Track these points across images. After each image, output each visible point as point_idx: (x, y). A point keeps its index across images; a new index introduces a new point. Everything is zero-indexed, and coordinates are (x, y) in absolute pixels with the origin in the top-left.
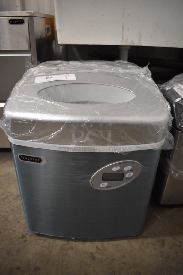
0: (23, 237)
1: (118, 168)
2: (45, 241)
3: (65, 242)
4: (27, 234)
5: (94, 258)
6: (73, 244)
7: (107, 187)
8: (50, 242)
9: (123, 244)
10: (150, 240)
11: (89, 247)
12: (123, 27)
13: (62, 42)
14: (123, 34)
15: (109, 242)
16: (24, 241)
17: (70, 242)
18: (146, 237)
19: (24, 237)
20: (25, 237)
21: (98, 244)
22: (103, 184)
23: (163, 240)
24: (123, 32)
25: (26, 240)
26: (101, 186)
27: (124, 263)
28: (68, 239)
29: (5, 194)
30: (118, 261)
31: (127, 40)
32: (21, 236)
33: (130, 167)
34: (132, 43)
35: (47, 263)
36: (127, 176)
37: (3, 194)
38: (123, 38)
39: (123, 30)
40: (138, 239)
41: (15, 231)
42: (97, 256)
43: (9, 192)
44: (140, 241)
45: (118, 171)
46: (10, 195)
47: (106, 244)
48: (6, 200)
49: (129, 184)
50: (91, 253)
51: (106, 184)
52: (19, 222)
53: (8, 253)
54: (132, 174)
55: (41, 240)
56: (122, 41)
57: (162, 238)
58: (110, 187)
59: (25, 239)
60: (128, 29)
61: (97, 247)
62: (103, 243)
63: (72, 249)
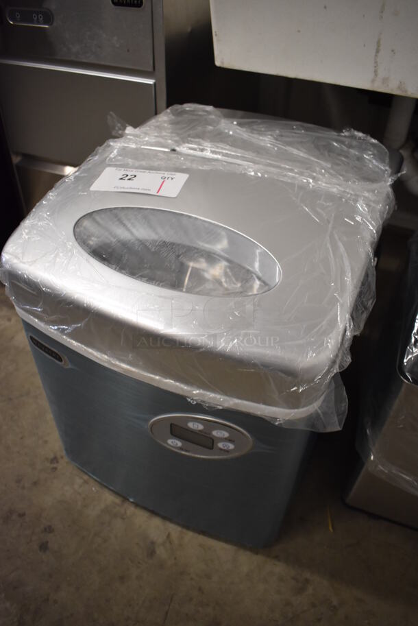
0: (55, 460)
1: (201, 427)
2: (86, 482)
3: (118, 500)
4: (62, 457)
5: (151, 553)
6: (131, 510)
7: (181, 448)
8: (93, 489)
9: (222, 550)
10: (279, 568)
11: (156, 528)
12: (378, 43)
14: (376, 62)
15: (196, 535)
16: (53, 468)
17: (126, 505)
18: (277, 557)
20: (57, 462)
21: (174, 529)
22: (173, 441)
23: (307, 581)
24: (376, 55)
25: (55, 469)
26: (170, 441)
27: (200, 589)
28: (124, 498)
30: (192, 579)
31: (385, 80)
32: (52, 456)
33: (226, 435)
34: (399, 88)
36: (220, 445)
38: (376, 72)
39: (378, 51)
40: (257, 554)
41: (46, 442)
42: (161, 552)
44: (258, 559)
45: (200, 431)
47: (190, 535)
49: (220, 461)
50: (153, 543)
51: (179, 444)
53: (18, 481)
54: (231, 446)
55: (79, 479)
56: (373, 81)
57: (307, 575)
58: (186, 451)
59: (55, 465)
61: (169, 536)
62: (184, 530)
63: (124, 519)
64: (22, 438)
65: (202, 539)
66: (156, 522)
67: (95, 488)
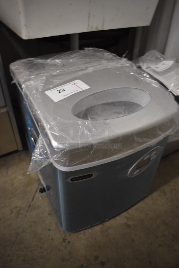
0: (64, 240)
2: (84, 233)
3: (101, 226)
4: (65, 236)
5: (129, 226)
6: (107, 224)
8: (90, 232)
9: (140, 205)
11: (120, 220)
12: (89, 14)
14: (89, 21)
16: (68, 243)
19: (65, 240)
20: (66, 239)
21: (124, 214)
22: (136, 172)
23: (163, 190)
24: (89, 19)
25: (69, 241)
27: (150, 219)
28: (102, 222)
29: (14, 210)
30: (145, 219)
31: (92, 26)
32: (62, 240)
34: (96, 28)
35: (100, 249)
36: (152, 159)
37: (12, 212)
38: (89, 25)
41: (52, 239)
42: (130, 223)
43: (16, 207)
45: (148, 158)
46: (19, 210)
47: (130, 211)
48: (20, 216)
50: (125, 224)
51: (138, 171)
52: (49, 230)
53: (63, 260)
55: (81, 234)
56: (88, 28)
59: (67, 241)
60: (94, 16)
61: (126, 217)
62: (127, 212)
63: (110, 228)
64: (41, 248)
65: (133, 208)
66: (118, 218)
67: (89, 231)
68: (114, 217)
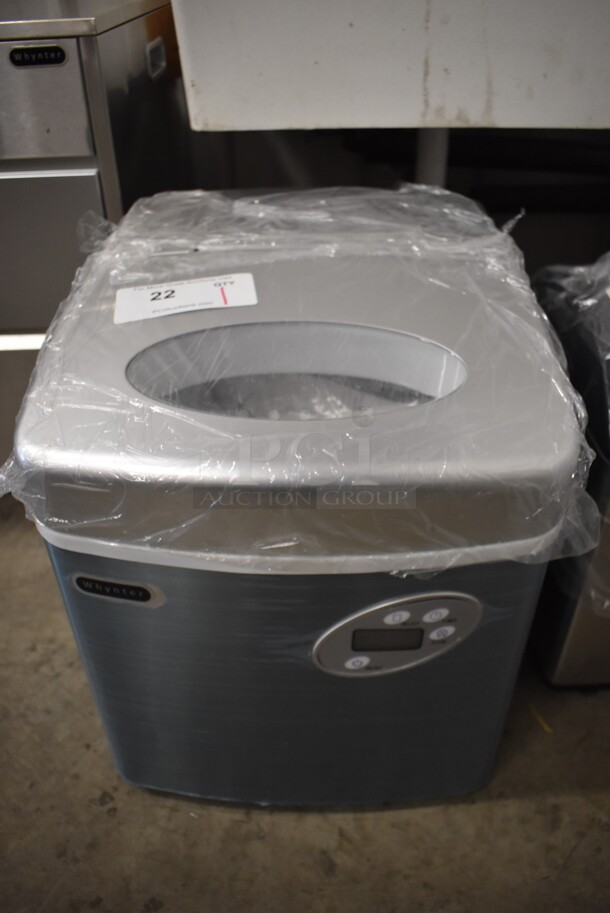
0: (105, 798)
1: (405, 616)
2: (174, 810)
3: (238, 815)
4: (115, 789)
5: (330, 868)
6: (265, 820)
7: (368, 668)
8: (192, 814)
9: (426, 818)
10: (512, 808)
11: (317, 830)
12: (426, 64)
13: (206, 125)
14: (425, 89)
15: (379, 814)
16: (109, 811)
17: (256, 815)
18: (502, 796)
19: (108, 799)
20: (112, 798)
21: (344, 820)
22: (355, 659)
23: (556, 808)
24: (425, 80)
25: (114, 810)
26: (349, 664)
27: (426, 885)
28: (249, 806)
29: (39, 647)
30: (406, 877)
31: (440, 111)
32: (97, 793)
33: (444, 613)
34: (459, 118)
35: (184, 885)
36: (434, 636)
37: (33, 649)
38: (426, 103)
39: (426, 74)
40: (473, 802)
41: (76, 777)
42: (343, 860)
43: (51, 641)
44: (479, 809)
45: (404, 624)
46: (54, 652)
47: (370, 819)
48: (45, 669)
49: (441, 657)
50: (323, 852)
51: (364, 660)
52: (88, 746)
53: (62, 854)
54: (450, 630)
55: (162, 809)
56: (424, 115)
57: (552, 800)
58: (377, 668)
59: (110, 805)
60: (446, 70)
61: (341, 833)
62: (359, 815)
63: (263, 838)
64: (32, 786)
65: (390, 816)
66: (312, 820)
67: (194, 812)
68: (301, 809)
